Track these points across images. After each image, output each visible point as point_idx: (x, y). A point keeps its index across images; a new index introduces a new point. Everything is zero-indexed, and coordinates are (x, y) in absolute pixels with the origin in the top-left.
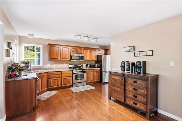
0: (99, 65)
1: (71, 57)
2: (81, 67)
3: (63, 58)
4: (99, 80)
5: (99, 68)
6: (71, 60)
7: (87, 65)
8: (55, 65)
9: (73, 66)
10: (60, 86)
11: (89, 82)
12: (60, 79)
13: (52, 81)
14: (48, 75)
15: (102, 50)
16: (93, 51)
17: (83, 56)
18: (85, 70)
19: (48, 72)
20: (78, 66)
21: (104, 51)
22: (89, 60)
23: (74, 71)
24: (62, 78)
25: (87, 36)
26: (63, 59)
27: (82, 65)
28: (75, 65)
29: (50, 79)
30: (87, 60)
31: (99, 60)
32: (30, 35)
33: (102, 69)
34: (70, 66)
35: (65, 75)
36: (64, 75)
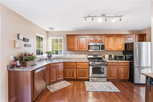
0: (128, 56)
1: (89, 46)
2: (102, 58)
3: (80, 48)
4: (128, 78)
5: (127, 62)
6: (89, 50)
7: (110, 56)
8: (74, 55)
9: (92, 57)
10: (75, 77)
11: (111, 78)
12: (75, 70)
13: (67, 71)
14: (64, 65)
15: (134, 36)
16: (119, 39)
17: (104, 46)
18: (106, 63)
19: (64, 62)
20: (98, 56)
21: (137, 36)
22: (113, 49)
23: (91, 63)
24: (78, 70)
25: (103, 15)
26: (80, 50)
27: (103, 56)
28: (94, 56)
29: (65, 69)
30: (109, 50)
31: (128, 49)
32: (50, 28)
33: (133, 62)
34: (89, 57)
35: (81, 66)
36: (79, 66)
